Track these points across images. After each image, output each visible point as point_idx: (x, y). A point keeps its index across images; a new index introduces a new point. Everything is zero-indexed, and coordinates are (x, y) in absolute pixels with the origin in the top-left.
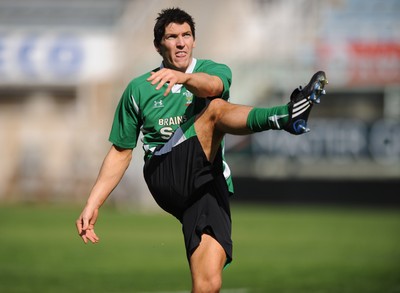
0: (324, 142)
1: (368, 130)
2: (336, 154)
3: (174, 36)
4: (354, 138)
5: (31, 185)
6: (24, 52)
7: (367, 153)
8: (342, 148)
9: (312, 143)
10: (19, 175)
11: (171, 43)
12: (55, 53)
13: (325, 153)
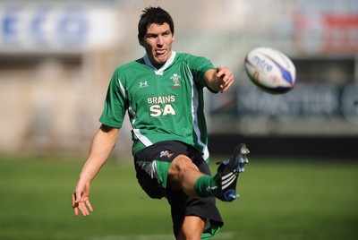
0: (301, 104)
1: (340, 92)
2: (311, 114)
3: (155, 36)
4: (327, 100)
5: (43, 141)
6: (36, 24)
7: (340, 113)
8: (317, 108)
9: (291, 104)
10: (31, 132)
11: (152, 41)
12: (63, 24)
13: (302, 113)
